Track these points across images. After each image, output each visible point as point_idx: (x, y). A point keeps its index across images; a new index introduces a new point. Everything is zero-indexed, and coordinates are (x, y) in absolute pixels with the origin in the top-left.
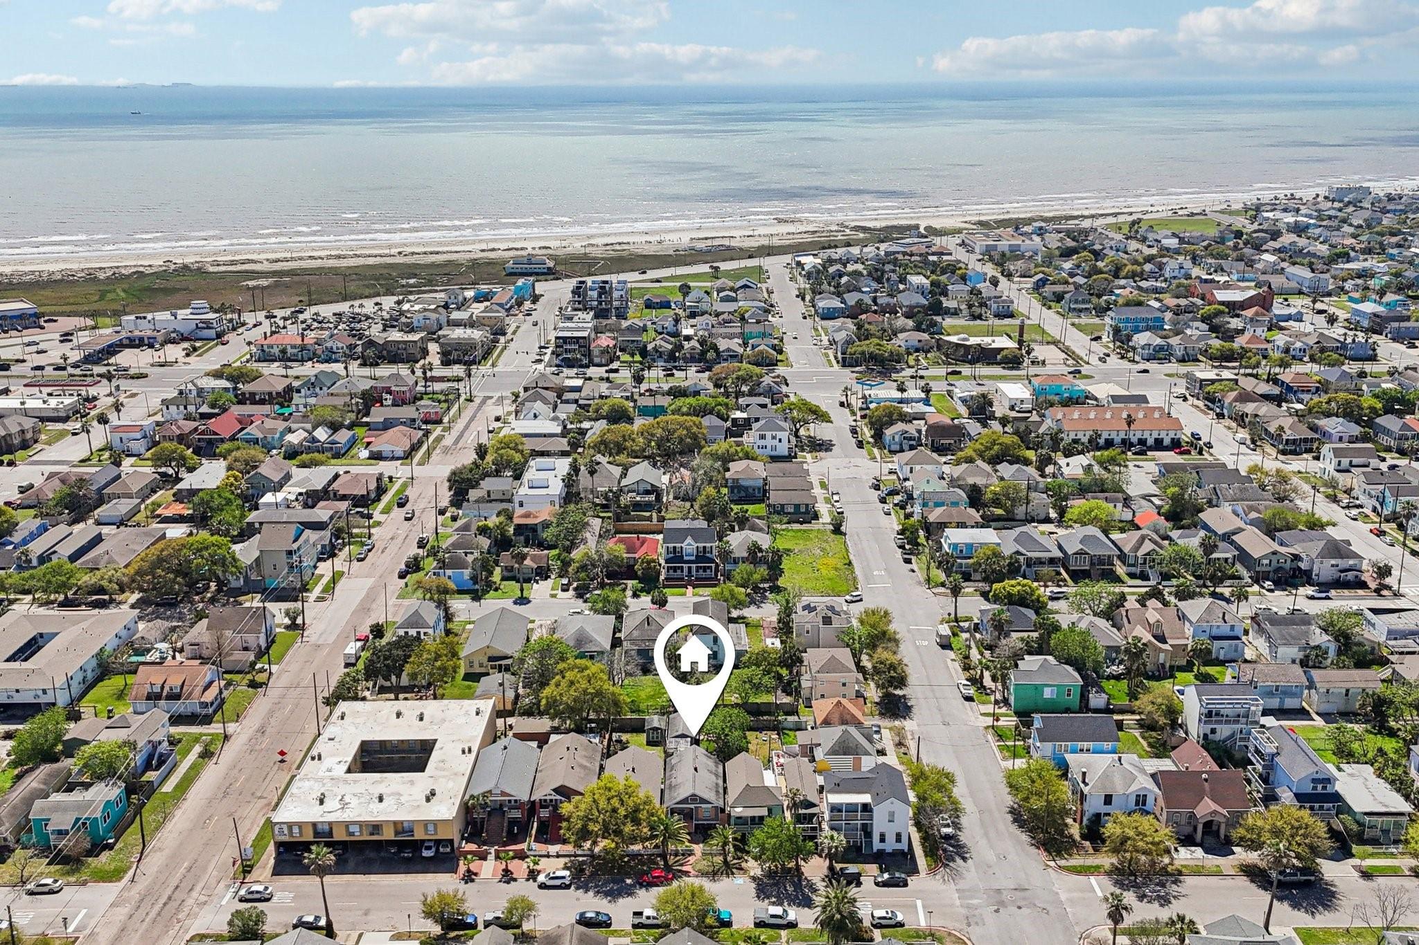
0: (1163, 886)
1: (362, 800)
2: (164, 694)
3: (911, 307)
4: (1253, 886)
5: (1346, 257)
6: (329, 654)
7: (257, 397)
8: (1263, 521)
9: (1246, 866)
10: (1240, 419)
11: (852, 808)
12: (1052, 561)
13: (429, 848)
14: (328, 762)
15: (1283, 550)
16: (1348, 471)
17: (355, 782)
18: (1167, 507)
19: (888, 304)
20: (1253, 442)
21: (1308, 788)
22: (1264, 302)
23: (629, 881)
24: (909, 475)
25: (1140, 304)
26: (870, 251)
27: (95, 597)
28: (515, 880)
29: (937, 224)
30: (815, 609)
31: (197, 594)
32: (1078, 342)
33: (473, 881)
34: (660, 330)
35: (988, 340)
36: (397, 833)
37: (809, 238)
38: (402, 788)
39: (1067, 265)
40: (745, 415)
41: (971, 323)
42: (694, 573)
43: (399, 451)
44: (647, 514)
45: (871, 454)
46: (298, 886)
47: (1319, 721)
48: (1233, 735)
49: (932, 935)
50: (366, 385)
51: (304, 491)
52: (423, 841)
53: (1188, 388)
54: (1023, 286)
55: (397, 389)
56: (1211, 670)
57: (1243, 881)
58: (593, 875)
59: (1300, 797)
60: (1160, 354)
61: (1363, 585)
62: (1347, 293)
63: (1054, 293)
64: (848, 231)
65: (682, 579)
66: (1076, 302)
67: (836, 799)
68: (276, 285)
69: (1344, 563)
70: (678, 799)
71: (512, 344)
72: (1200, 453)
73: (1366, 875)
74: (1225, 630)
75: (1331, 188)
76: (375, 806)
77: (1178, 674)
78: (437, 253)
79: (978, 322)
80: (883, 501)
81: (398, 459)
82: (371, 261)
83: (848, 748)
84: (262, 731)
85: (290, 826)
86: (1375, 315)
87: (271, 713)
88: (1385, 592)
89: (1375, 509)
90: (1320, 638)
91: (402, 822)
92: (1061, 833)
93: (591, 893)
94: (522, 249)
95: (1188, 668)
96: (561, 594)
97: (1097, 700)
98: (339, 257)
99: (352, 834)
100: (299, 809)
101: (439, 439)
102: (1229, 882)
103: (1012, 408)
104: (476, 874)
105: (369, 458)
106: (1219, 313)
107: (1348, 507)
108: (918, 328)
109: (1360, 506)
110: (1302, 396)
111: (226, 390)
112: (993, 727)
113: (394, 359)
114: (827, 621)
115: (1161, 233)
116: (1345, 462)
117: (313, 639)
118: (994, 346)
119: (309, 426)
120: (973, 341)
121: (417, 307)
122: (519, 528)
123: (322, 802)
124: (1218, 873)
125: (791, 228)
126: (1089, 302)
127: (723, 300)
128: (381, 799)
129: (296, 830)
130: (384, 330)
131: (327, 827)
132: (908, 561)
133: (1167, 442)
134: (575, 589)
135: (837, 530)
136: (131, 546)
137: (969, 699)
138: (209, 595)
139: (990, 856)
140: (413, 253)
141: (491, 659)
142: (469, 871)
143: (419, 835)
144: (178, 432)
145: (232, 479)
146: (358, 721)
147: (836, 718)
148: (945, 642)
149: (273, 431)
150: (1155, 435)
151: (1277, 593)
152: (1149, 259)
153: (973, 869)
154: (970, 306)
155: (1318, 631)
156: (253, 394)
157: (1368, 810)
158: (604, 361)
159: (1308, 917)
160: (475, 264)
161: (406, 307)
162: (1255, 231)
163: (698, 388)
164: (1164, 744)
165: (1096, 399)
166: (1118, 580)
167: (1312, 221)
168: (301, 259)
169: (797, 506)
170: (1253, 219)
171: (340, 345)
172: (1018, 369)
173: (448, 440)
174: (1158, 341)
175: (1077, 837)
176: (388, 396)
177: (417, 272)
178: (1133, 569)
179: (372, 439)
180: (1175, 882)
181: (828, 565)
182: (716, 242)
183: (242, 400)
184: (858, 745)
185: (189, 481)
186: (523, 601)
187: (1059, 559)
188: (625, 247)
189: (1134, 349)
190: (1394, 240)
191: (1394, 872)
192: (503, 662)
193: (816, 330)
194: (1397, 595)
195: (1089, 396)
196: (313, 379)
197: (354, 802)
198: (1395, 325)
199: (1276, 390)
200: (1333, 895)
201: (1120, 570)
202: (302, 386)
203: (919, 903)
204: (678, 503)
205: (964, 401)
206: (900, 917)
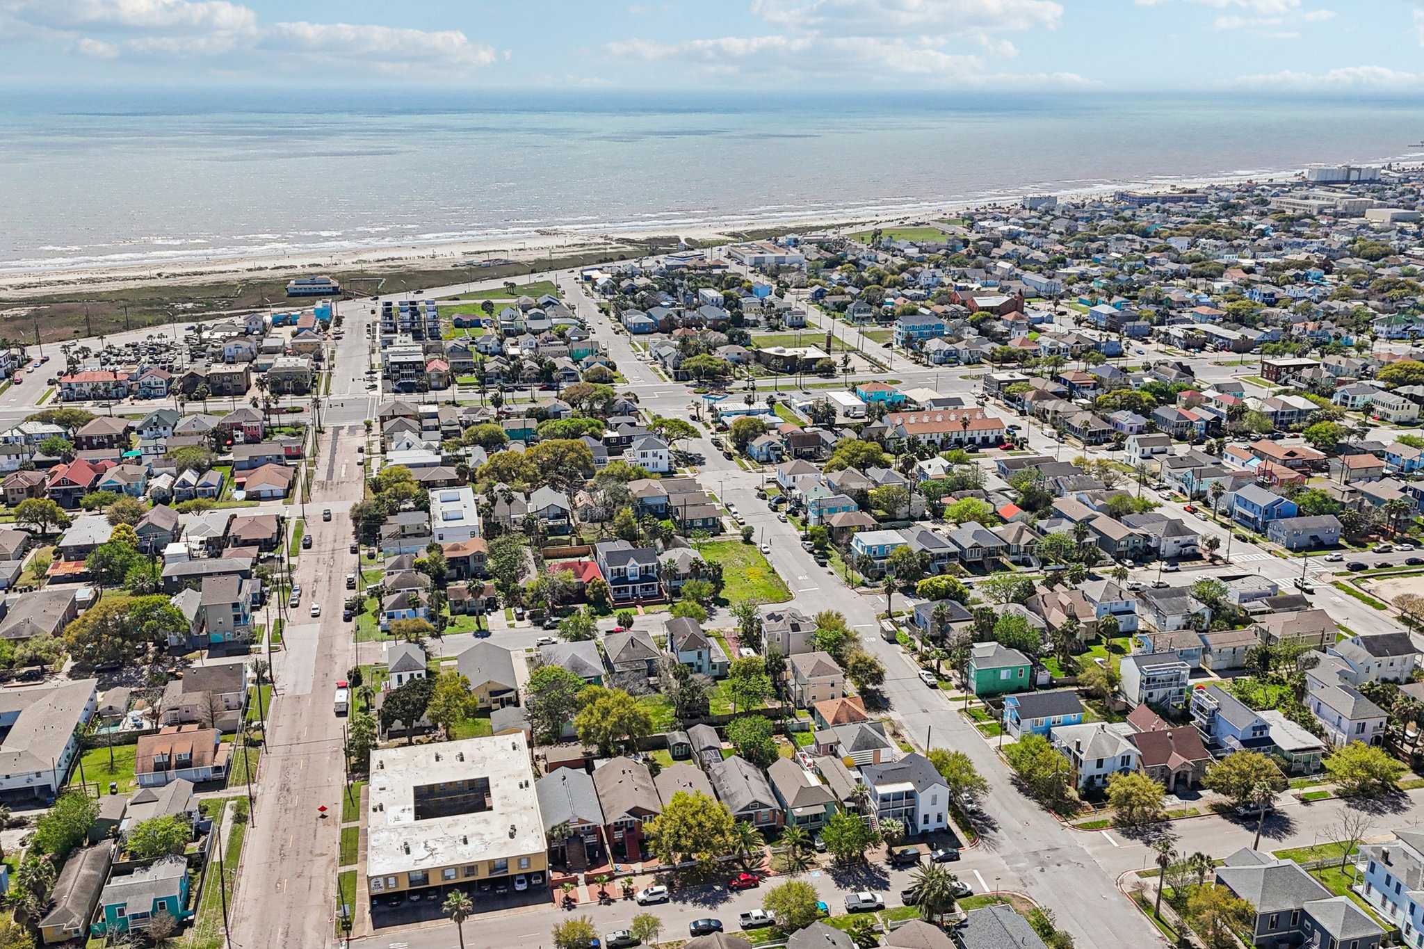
0: (1160, 831)
1: (447, 844)
2: (173, 762)
3: (716, 321)
4: (1226, 821)
5: (1063, 262)
6: (314, 703)
7: (95, 441)
8: (1108, 507)
9: (1216, 806)
10: (1042, 416)
11: (898, 797)
12: (951, 556)
13: (521, 882)
14: (392, 811)
15: (1136, 531)
16: (1150, 458)
17: (430, 827)
18: (1020, 499)
19: (693, 318)
20: (1060, 435)
21: (1250, 736)
22: (1016, 305)
23: (718, 888)
24: (792, 484)
25: (914, 312)
26: (649, 263)
27: (26, 669)
28: (614, 901)
29: (697, 235)
30: (780, 618)
31: (138, 656)
32: (873, 349)
33: (574, 907)
34: (483, 350)
35: (800, 351)
36: (491, 872)
37: (580, 252)
38: (481, 828)
39: (835, 276)
40: (616, 434)
41: (772, 334)
42: (638, 591)
43: (279, 489)
44: (566, 538)
45: (742, 465)
46: (406, 936)
47: (1216, 678)
48: (1165, 698)
49: (1000, 898)
50: (212, 423)
51: (205, 539)
52: (513, 877)
53: (985, 389)
54: (801, 296)
55: (249, 425)
56: (1118, 641)
57: (1217, 819)
58: (683, 886)
59: (1245, 743)
60: (950, 359)
61: (1199, 557)
62: (1075, 295)
63: (834, 303)
64: (614, 244)
65: (628, 599)
66: (859, 311)
67: (882, 790)
68: (38, 314)
69: (1183, 539)
70: (741, 807)
71: (335, 370)
72: (1022, 448)
73: (1305, 801)
74: (1122, 607)
75: (1025, 199)
76: (462, 848)
77: (1092, 648)
78: (202, 274)
79: (777, 333)
80: (775, 509)
81: (278, 498)
82: (132, 285)
83: (868, 742)
84: (285, 788)
85: (386, 878)
86: (1111, 315)
87: (285, 770)
88: (1218, 562)
89: (1181, 490)
90: (1198, 607)
91: (493, 861)
92: (1062, 796)
93: (689, 903)
94: (291, 267)
95: (1097, 641)
96: (518, 624)
97: (1042, 678)
98: (92, 281)
99: (448, 878)
100: (388, 861)
101: (309, 476)
102: (1206, 821)
103: (847, 415)
104: (574, 900)
105: (247, 499)
106: (986, 319)
107: (1158, 489)
108: (731, 342)
109: (1169, 488)
110: (1085, 392)
111: (60, 434)
112: (965, 710)
113: (219, 392)
114: (795, 627)
115: (902, 243)
116: (1148, 450)
117: (289, 691)
118: (808, 356)
119: (173, 470)
120: (789, 352)
121: (218, 335)
122: (453, 562)
123: (408, 851)
124: (1197, 815)
125: (560, 241)
126: (870, 311)
127: (533, 317)
128: (465, 842)
129: (392, 881)
130: (192, 361)
131: (420, 875)
132: (823, 565)
133: (992, 439)
134: (531, 617)
135: (747, 540)
136: (50, 612)
137: (933, 687)
138: (151, 656)
139: (1015, 824)
140: (174, 275)
141: (492, 694)
142: (567, 898)
143: (513, 870)
144: (28, 484)
145: (124, 532)
146: (399, 767)
147: (844, 717)
148: (890, 637)
149: (135, 477)
150: (982, 434)
151: (1137, 569)
152: (903, 269)
153: (1006, 837)
154: (768, 319)
155: (1194, 600)
156: (90, 438)
157: (1293, 748)
158: (441, 385)
159: (1276, 842)
160: (248, 285)
161: (205, 335)
162: (982, 240)
163: (558, 409)
164: (1108, 710)
165: (915, 403)
166: (1007, 569)
167: (1022, 229)
168: (50, 284)
169: (705, 520)
170: (971, 227)
171: (159, 380)
172: (833, 377)
173: (320, 475)
174: (947, 347)
175: (1078, 799)
176: (240, 433)
177: (190, 295)
178: (1016, 558)
179: (244, 479)
180: (1168, 826)
181: (755, 574)
182: (493, 256)
183: (79, 444)
184: (876, 739)
185: (71, 539)
186: (483, 633)
187: (956, 553)
188: (400, 263)
189: (928, 354)
190: (1095, 245)
191: (1323, 796)
192: (505, 696)
193: (634, 345)
194: (1227, 563)
195: (908, 401)
196: (155, 419)
197: (440, 847)
198: (1130, 324)
199: (1063, 388)
200: (1287, 821)
201: (1005, 561)
202: (144, 426)
203: (976, 872)
204: (585, 524)
205: (804, 410)
206: (969, 888)
